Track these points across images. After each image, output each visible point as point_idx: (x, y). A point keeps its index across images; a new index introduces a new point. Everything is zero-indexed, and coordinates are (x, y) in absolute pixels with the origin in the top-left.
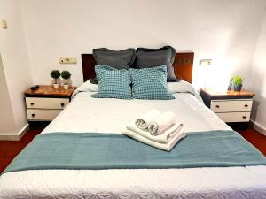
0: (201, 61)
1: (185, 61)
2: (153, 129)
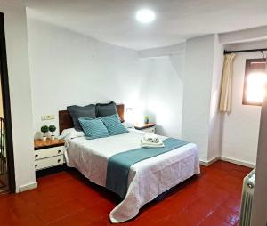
0: (127, 109)
2: (157, 140)
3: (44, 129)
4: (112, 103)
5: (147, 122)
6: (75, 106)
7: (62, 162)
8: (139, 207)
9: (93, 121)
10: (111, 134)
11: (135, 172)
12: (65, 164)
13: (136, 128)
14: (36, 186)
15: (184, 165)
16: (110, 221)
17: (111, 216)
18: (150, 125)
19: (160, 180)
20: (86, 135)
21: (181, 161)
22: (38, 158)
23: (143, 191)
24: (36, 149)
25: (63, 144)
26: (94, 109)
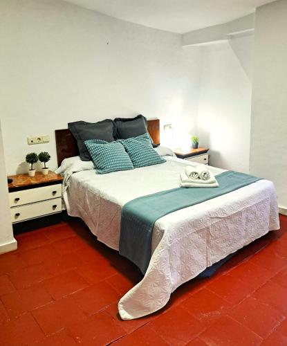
0: (165, 126)
1: (153, 129)
2: (206, 176)
3: (31, 158)
4: (140, 117)
5: (196, 146)
6: (82, 123)
7: (59, 209)
8: (170, 291)
9: (108, 145)
10: (136, 165)
11: (163, 232)
12: (65, 212)
13: (179, 156)
14: (15, 247)
15: (252, 216)
16: (118, 315)
17: (120, 306)
18: (200, 151)
19: (208, 242)
20: (96, 168)
21: (247, 210)
22: (19, 203)
23: (177, 263)
24: (12, 190)
25: (60, 182)
26: (110, 127)
